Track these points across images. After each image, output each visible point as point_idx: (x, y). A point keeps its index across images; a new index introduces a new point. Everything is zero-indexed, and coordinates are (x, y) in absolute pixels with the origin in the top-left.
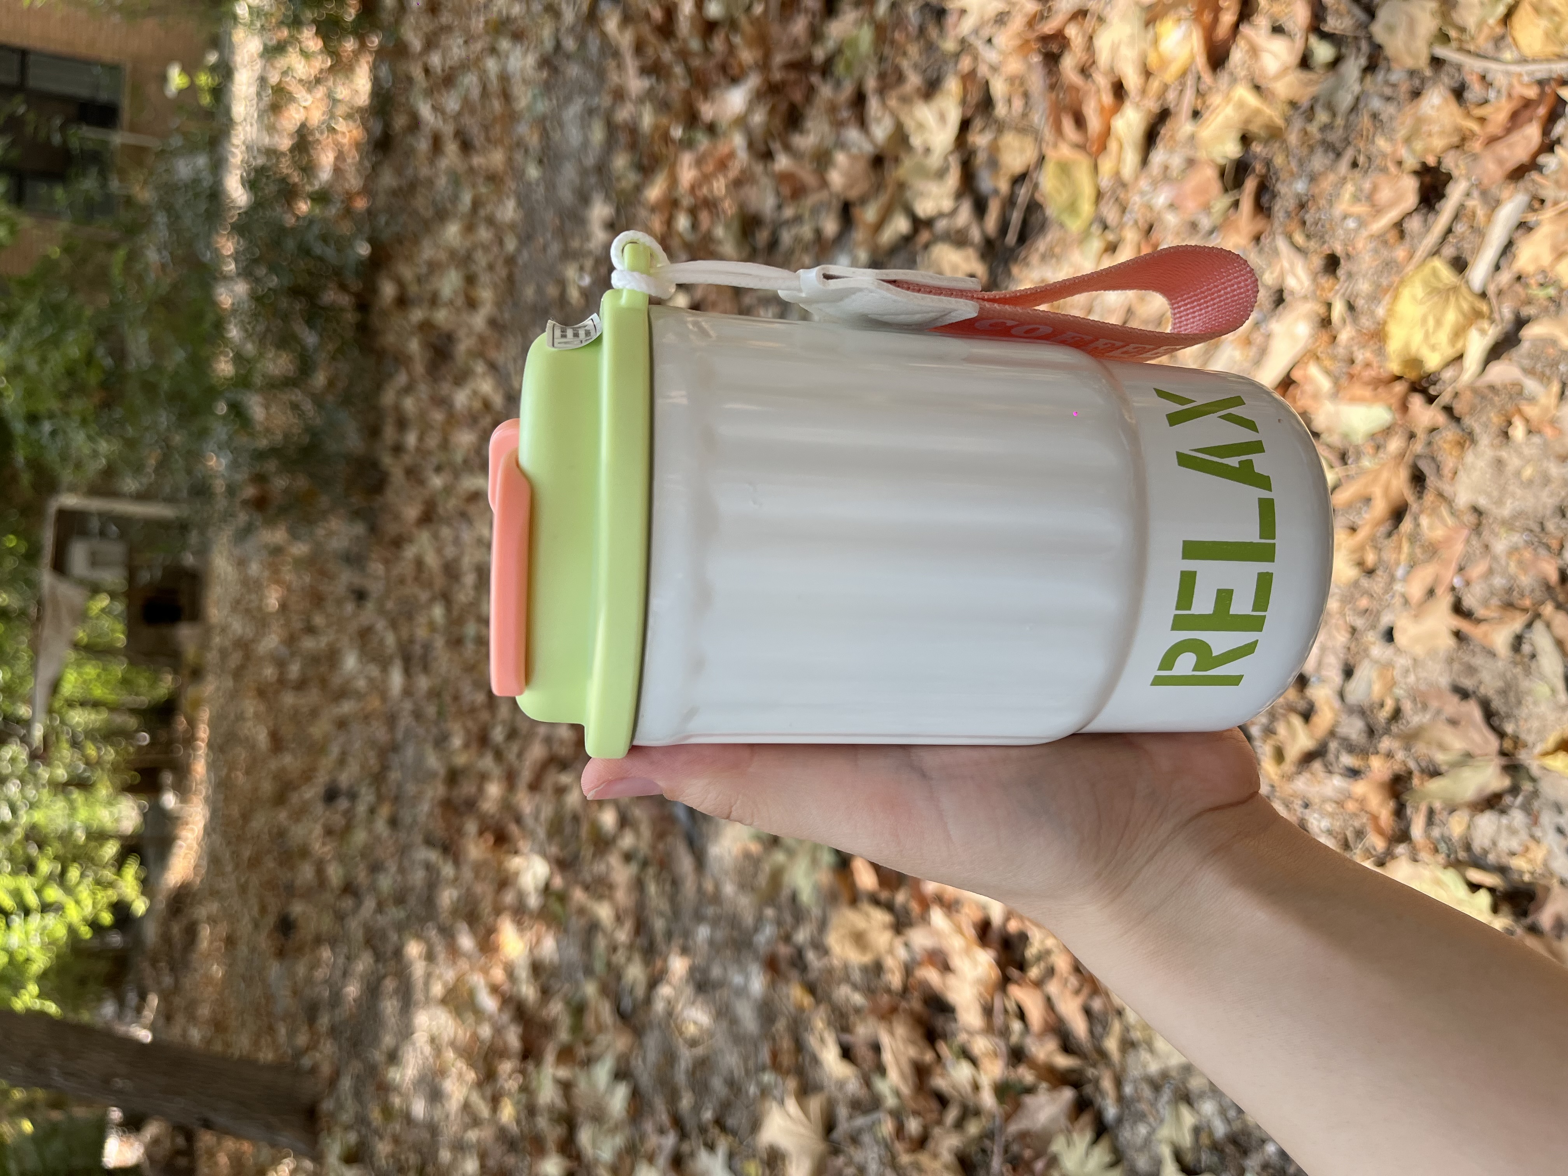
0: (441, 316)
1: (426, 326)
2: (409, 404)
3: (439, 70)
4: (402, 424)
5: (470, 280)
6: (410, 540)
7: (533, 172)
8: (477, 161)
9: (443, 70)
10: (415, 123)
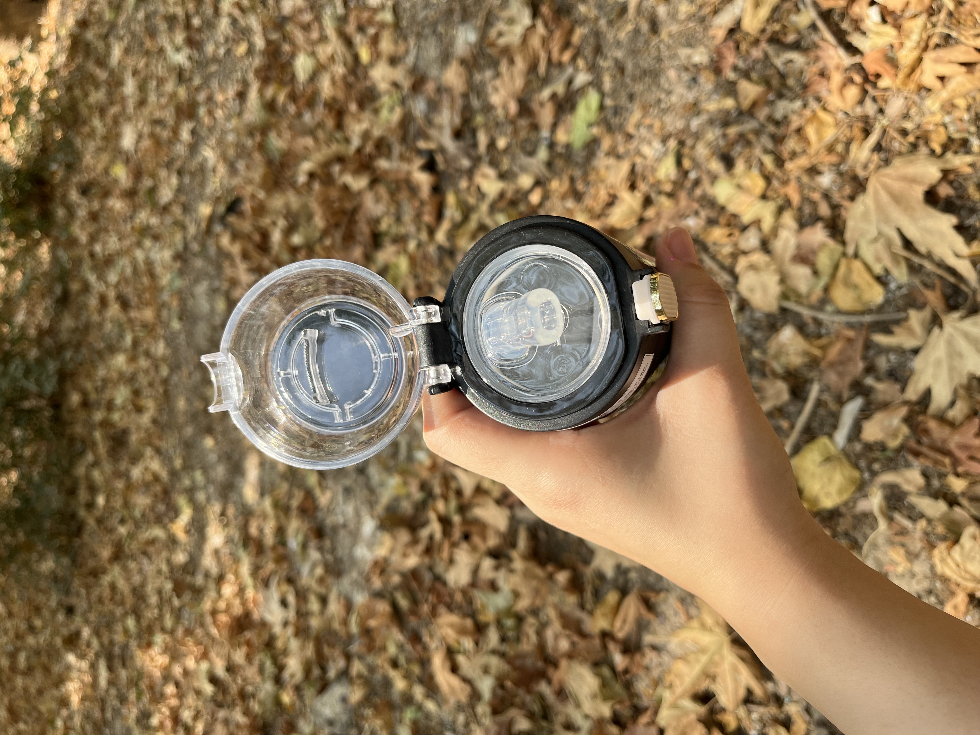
0: (116, 417)
1: (106, 424)
2: (96, 475)
3: (101, 255)
4: (93, 489)
5: (137, 393)
6: (104, 571)
7: (176, 325)
8: (133, 314)
9: (104, 255)
10: (86, 288)
